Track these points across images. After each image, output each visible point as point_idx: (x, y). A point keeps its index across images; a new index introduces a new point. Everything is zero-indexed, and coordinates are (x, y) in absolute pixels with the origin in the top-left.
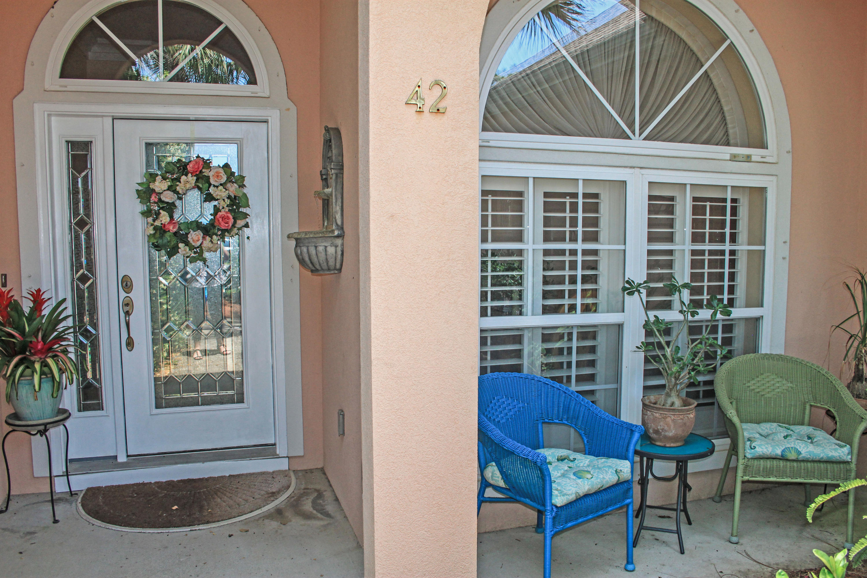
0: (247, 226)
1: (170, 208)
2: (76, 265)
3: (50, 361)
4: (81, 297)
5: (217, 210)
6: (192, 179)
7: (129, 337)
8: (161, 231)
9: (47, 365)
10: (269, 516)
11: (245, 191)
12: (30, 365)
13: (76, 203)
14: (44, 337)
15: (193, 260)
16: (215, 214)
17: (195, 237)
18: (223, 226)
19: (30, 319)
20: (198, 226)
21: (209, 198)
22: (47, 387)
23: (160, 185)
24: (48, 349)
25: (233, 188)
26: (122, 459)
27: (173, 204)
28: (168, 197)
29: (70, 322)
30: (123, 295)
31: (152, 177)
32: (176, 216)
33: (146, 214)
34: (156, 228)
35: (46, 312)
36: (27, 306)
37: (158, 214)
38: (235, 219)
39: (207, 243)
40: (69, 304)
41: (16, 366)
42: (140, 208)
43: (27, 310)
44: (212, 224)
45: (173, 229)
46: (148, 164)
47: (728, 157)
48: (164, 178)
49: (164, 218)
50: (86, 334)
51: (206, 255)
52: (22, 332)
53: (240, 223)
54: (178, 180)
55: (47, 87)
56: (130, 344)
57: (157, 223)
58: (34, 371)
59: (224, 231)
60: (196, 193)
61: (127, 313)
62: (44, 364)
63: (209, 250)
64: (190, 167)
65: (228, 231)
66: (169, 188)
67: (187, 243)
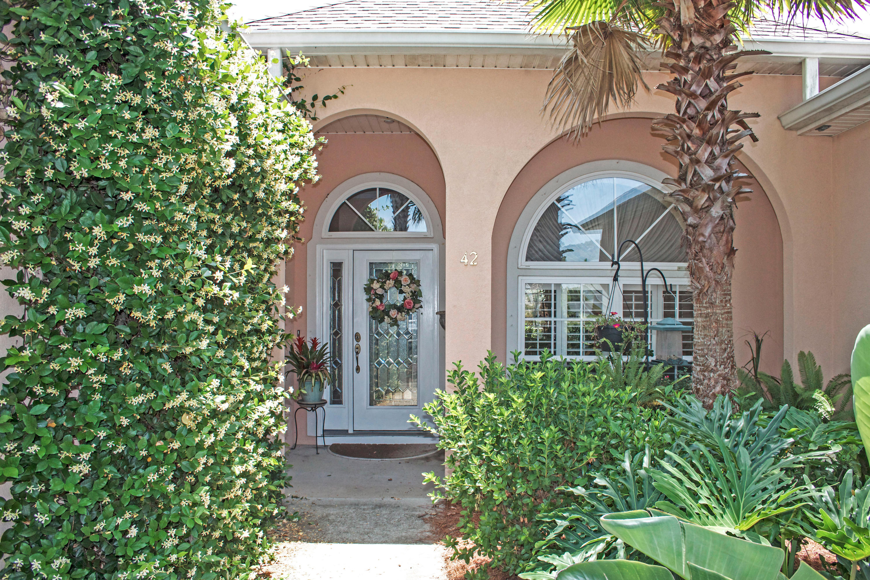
0: (421, 307)
1: (381, 297)
2: (333, 327)
3: (320, 373)
4: (334, 344)
5: (405, 299)
6: (392, 282)
7: (358, 366)
8: (375, 309)
9: (318, 375)
10: (422, 459)
11: (421, 288)
12: (311, 375)
13: (334, 295)
14: (317, 362)
15: (392, 325)
16: (404, 300)
17: (393, 313)
18: (408, 307)
19: (311, 352)
20: (395, 307)
21: (401, 292)
22: (317, 386)
23: (376, 285)
24: (318, 367)
25: (414, 287)
26: (351, 431)
27: (382, 295)
28: (380, 291)
29: (328, 355)
30: (355, 343)
31: (372, 281)
32: (384, 301)
33: (369, 300)
34: (373, 308)
35: (318, 348)
36: (309, 345)
37: (374, 300)
38: (414, 303)
39: (399, 316)
40: (328, 345)
41: (304, 375)
42: (365, 297)
43: (309, 348)
44: (402, 306)
45: (382, 308)
46: (371, 274)
47: (676, 268)
48: (378, 282)
49: (378, 302)
50: (336, 363)
51: (399, 322)
52: (308, 358)
53: (417, 306)
54: (385, 282)
55: (323, 236)
56: (358, 369)
57: (374, 305)
58: (312, 376)
59: (408, 310)
60: (394, 289)
61: (357, 353)
62: (317, 375)
63: (401, 320)
64: (391, 276)
65: (411, 310)
66: (381, 287)
67: (389, 316)
